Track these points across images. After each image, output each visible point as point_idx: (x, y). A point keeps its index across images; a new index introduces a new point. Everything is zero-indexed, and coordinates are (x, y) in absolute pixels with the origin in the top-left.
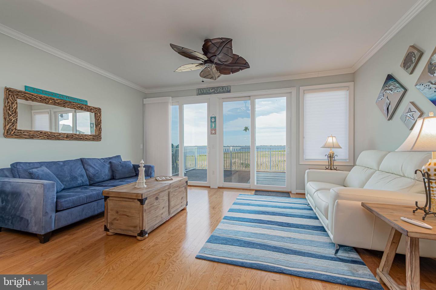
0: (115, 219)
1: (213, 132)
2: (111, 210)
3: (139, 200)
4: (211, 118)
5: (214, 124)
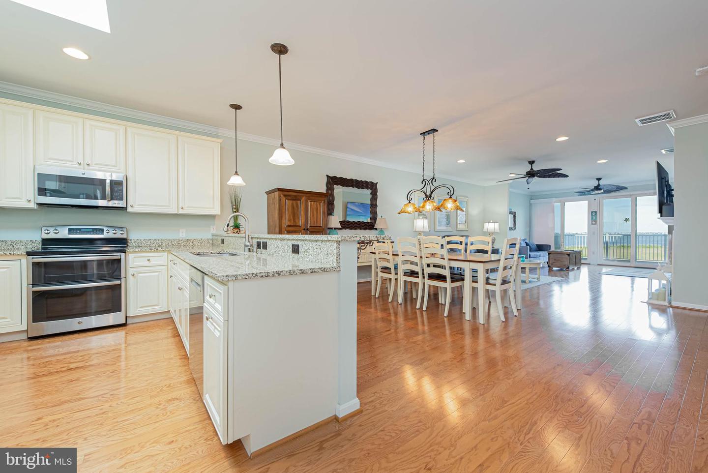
0: (554, 263)
1: (594, 223)
2: (552, 259)
3: (568, 254)
4: (592, 212)
5: (594, 215)
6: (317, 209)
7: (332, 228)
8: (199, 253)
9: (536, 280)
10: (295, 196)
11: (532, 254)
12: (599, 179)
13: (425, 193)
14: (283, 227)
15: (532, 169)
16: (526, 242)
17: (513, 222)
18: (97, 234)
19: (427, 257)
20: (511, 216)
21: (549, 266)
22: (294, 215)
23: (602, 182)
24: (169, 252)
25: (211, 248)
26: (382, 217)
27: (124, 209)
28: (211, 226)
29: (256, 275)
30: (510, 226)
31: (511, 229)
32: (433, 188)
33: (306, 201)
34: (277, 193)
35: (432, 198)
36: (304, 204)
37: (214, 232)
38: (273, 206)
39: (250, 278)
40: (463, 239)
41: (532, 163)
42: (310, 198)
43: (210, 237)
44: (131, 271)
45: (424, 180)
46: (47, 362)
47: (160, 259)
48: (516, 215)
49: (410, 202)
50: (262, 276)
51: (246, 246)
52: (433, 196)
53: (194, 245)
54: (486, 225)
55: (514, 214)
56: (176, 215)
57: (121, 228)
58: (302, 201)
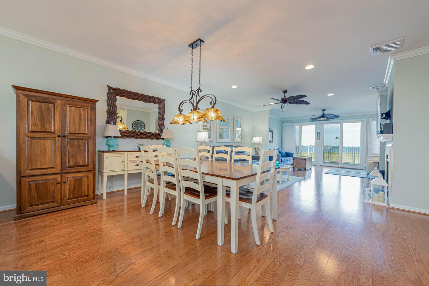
0: (296, 165)
1: (319, 139)
2: (295, 163)
3: (304, 160)
4: (318, 132)
5: (319, 135)
7: (111, 137)
9: (287, 180)
10: (45, 98)
11: (283, 159)
12: (324, 110)
13: (192, 104)
15: (285, 96)
16: (279, 151)
17: (272, 138)
19: (183, 169)
20: (270, 134)
21: (293, 168)
22: (43, 119)
23: (325, 112)
26: (168, 129)
30: (270, 140)
31: (270, 142)
32: (199, 98)
33: (63, 105)
35: (198, 109)
40: (228, 149)
41: (285, 92)
42: (69, 102)
45: (192, 91)
48: (274, 133)
49: (181, 113)
52: (198, 106)
54: (254, 138)
55: (272, 132)
58: (56, 104)
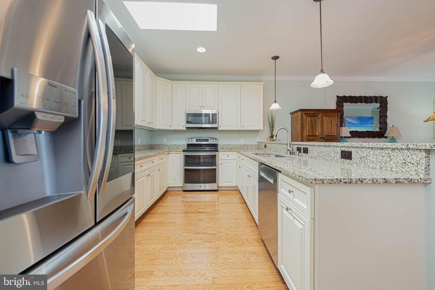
6: (331, 122)
8: (257, 153)
10: (313, 114)
14: (304, 137)
18: (206, 142)
22: (313, 127)
24: (238, 152)
25: (257, 150)
26: (394, 127)
27: (217, 128)
28: (257, 137)
29: (340, 181)
33: (322, 117)
34: (299, 113)
36: (320, 119)
37: (258, 140)
38: (296, 122)
39: (335, 183)
42: (325, 114)
43: (256, 144)
44: (220, 162)
46: (190, 205)
47: (233, 155)
50: (346, 183)
51: (288, 150)
53: (248, 148)
56: (239, 131)
57: (216, 139)
58: (319, 117)
